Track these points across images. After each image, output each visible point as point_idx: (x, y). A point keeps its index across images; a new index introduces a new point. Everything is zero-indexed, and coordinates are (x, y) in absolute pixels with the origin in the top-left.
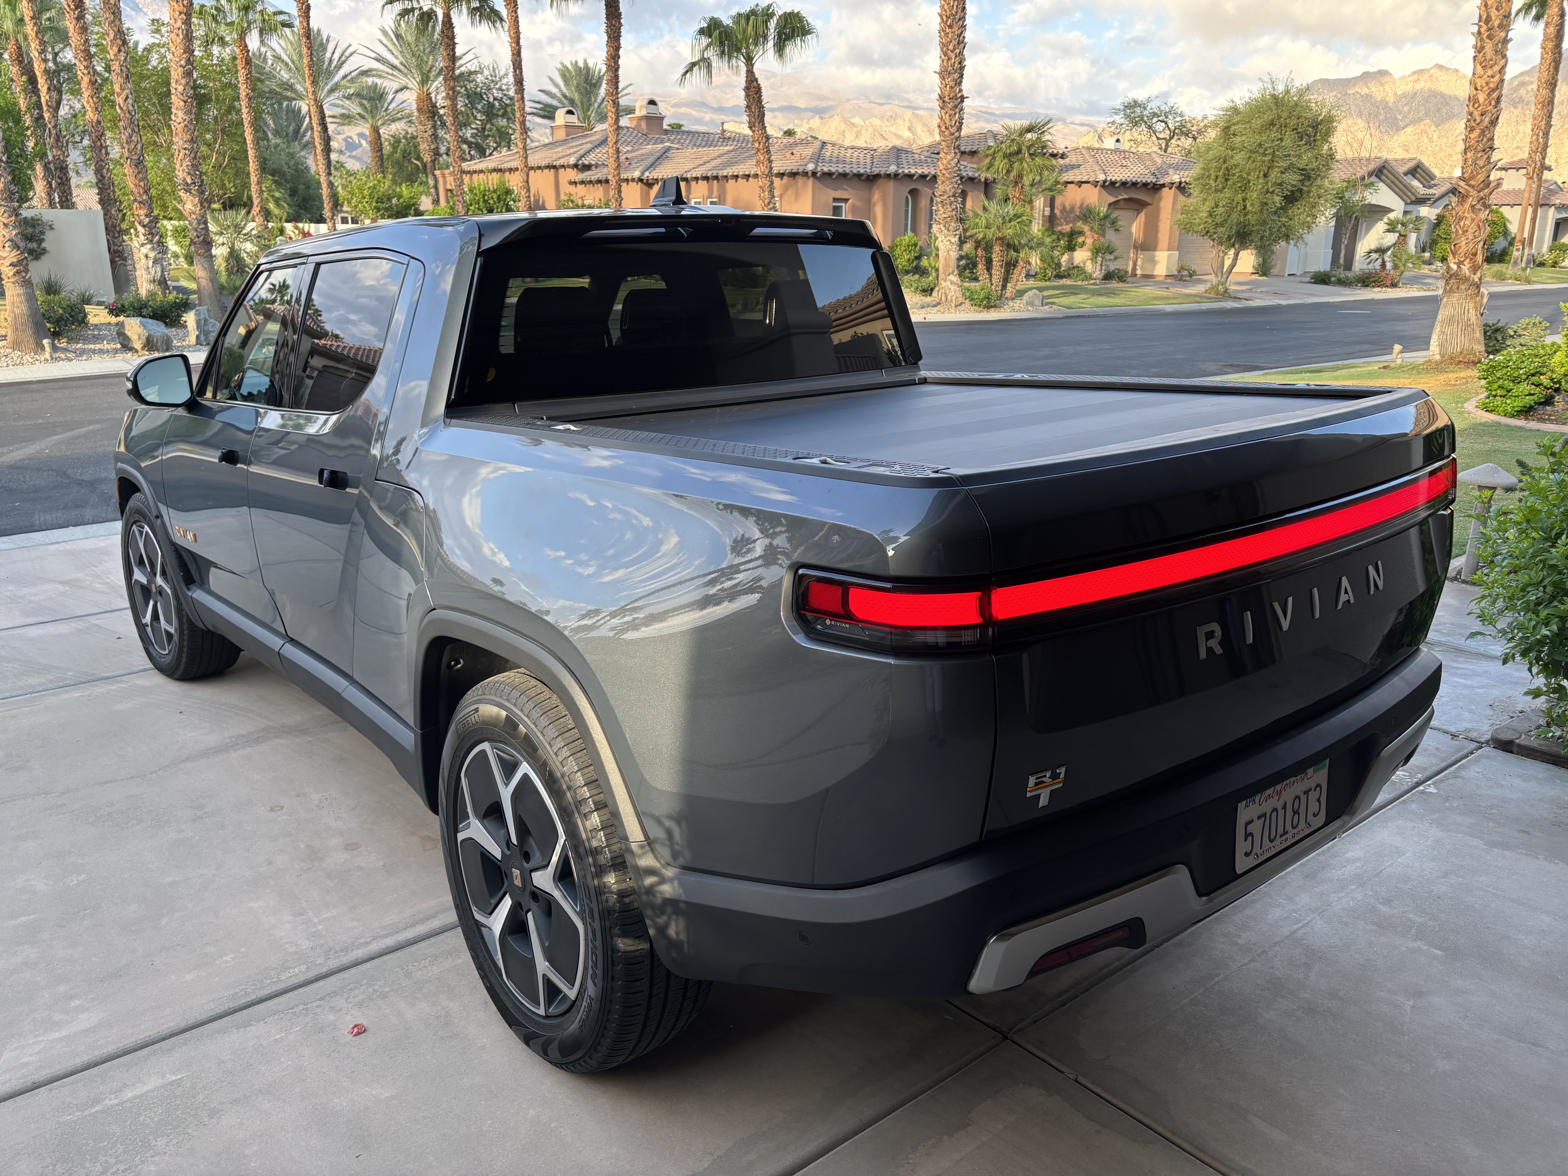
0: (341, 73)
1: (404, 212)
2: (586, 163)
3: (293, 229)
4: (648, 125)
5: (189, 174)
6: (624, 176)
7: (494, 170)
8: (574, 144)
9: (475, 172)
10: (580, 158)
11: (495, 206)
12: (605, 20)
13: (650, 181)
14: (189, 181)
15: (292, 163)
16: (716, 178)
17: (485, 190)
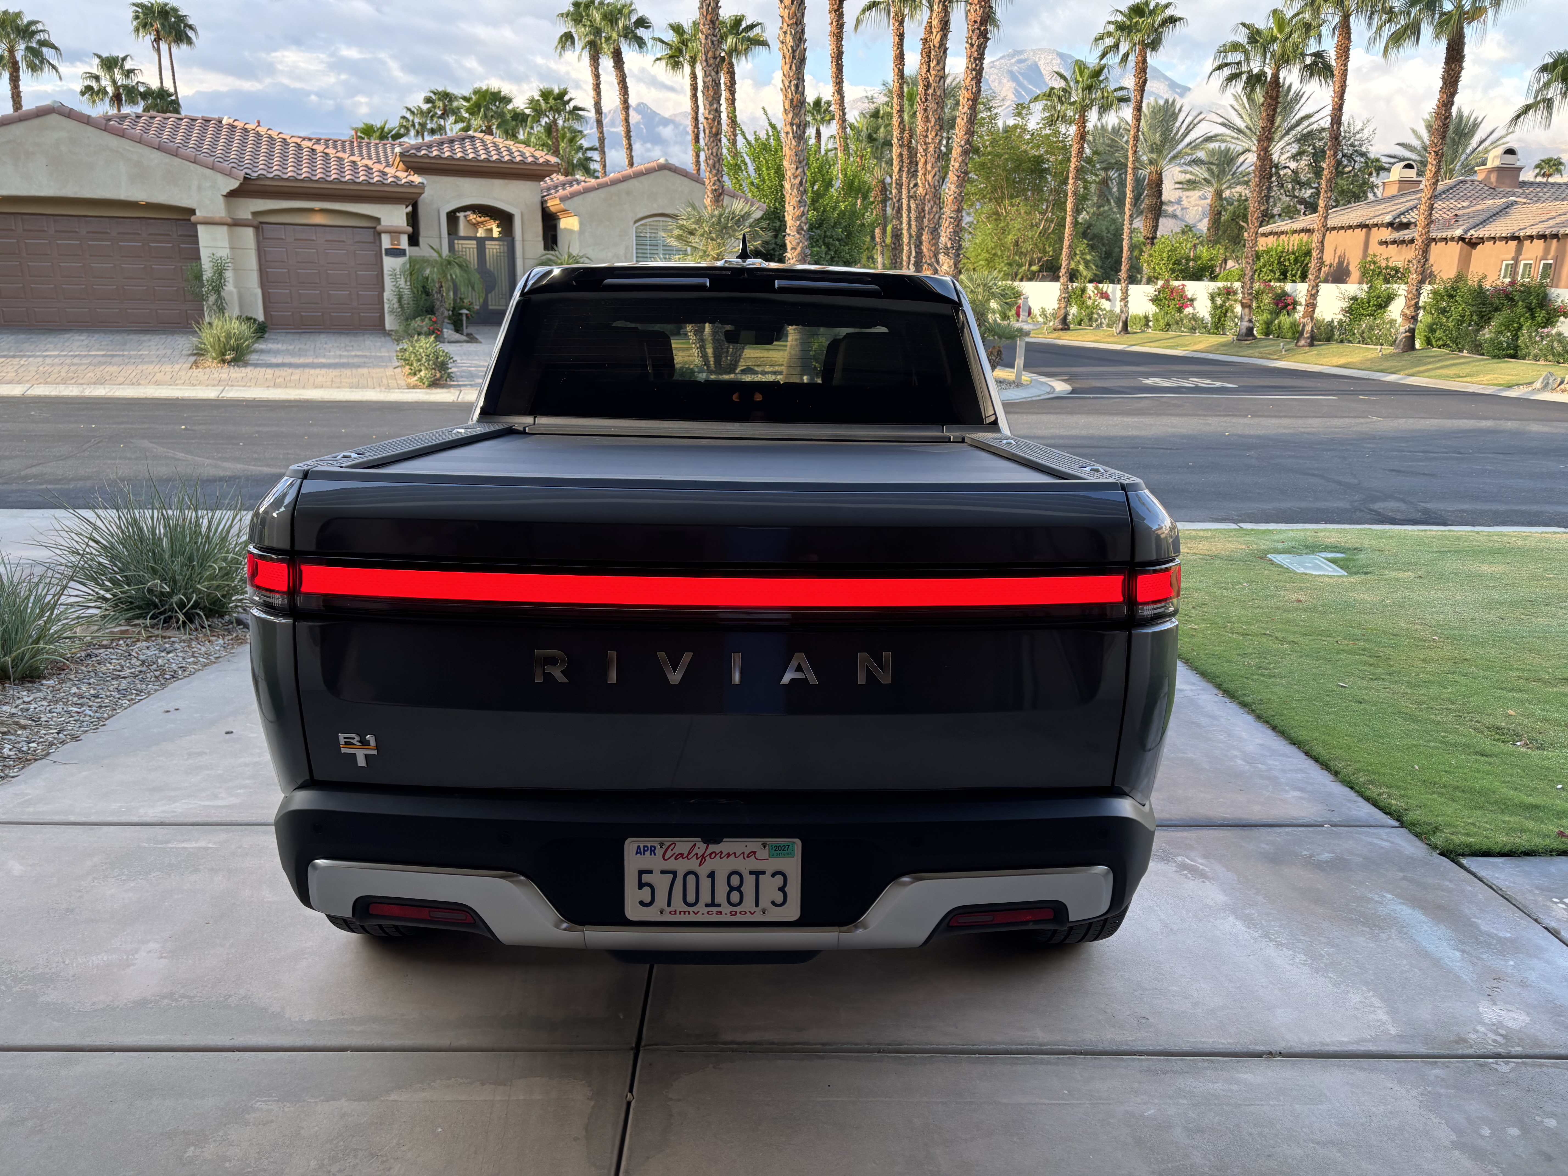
0: (1187, 140)
1: (1199, 274)
2: (1405, 220)
3: (1093, 289)
4: (1498, 178)
5: (950, 239)
6: (1433, 235)
7: (1302, 231)
8: (1401, 201)
9: (1282, 233)
10: (1399, 216)
11: (1290, 268)
12: (1443, 65)
13: (1474, 241)
14: (949, 245)
15: (1113, 227)
16: (1555, 236)
17: (1282, 252)
